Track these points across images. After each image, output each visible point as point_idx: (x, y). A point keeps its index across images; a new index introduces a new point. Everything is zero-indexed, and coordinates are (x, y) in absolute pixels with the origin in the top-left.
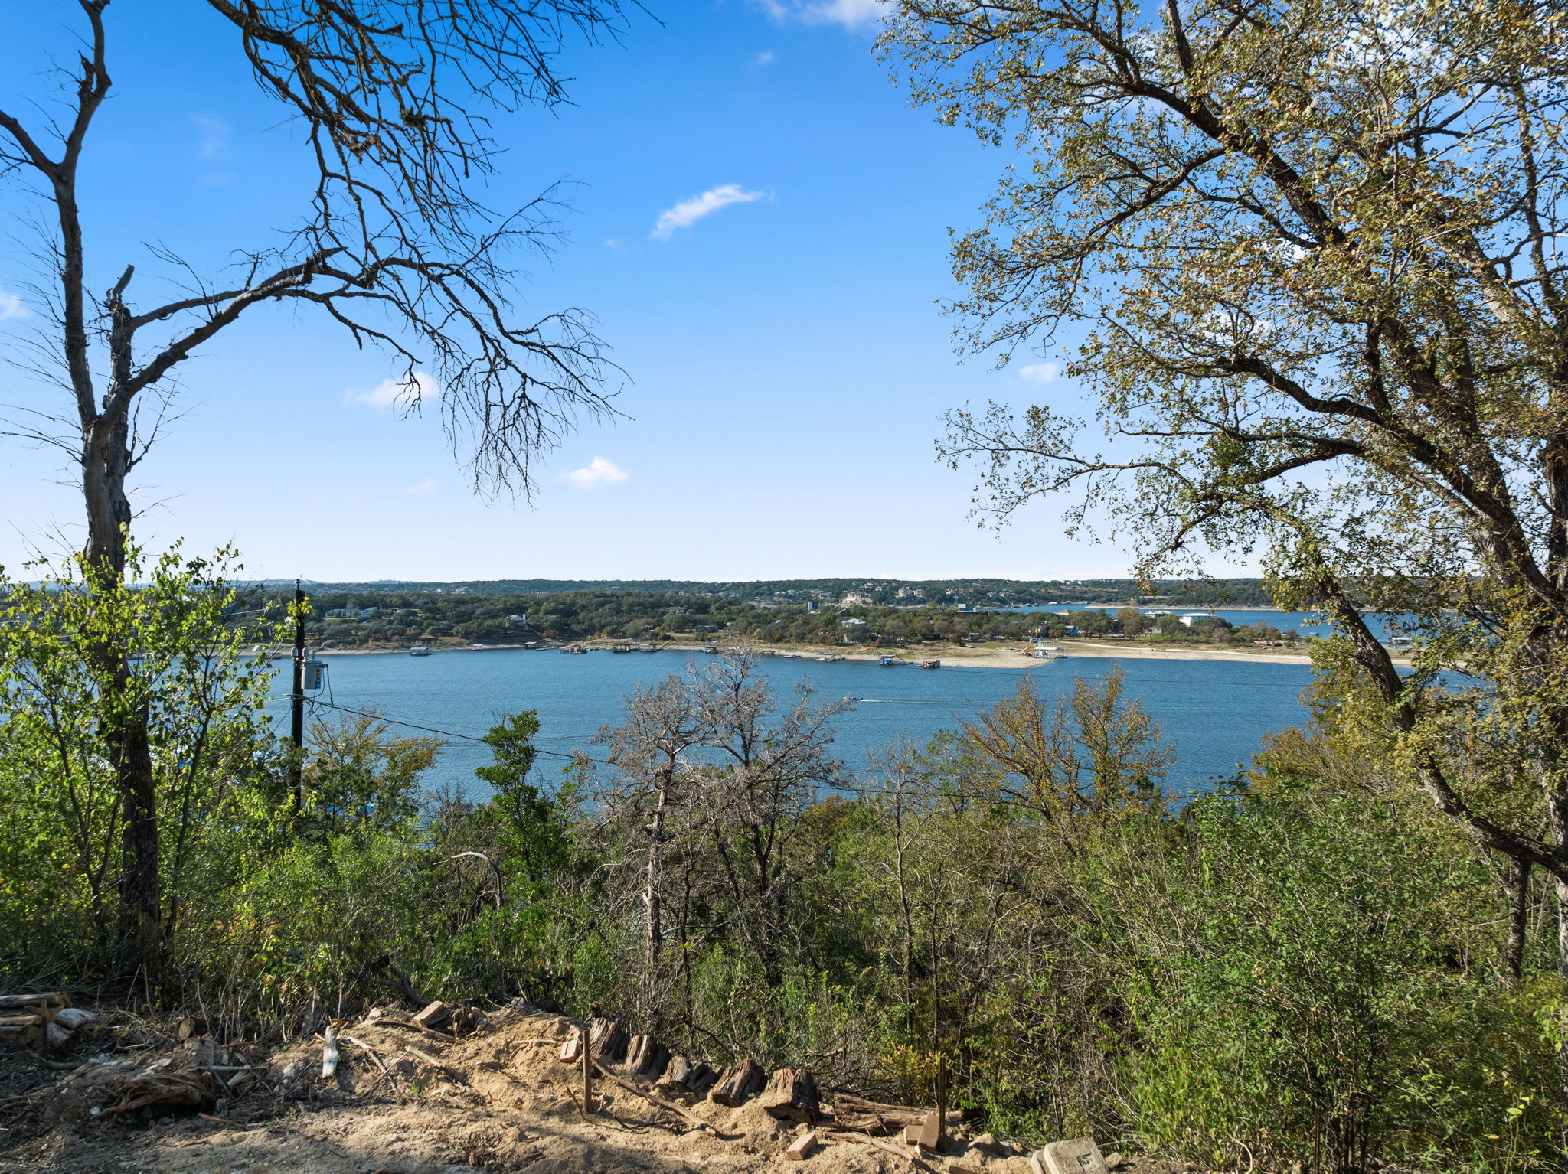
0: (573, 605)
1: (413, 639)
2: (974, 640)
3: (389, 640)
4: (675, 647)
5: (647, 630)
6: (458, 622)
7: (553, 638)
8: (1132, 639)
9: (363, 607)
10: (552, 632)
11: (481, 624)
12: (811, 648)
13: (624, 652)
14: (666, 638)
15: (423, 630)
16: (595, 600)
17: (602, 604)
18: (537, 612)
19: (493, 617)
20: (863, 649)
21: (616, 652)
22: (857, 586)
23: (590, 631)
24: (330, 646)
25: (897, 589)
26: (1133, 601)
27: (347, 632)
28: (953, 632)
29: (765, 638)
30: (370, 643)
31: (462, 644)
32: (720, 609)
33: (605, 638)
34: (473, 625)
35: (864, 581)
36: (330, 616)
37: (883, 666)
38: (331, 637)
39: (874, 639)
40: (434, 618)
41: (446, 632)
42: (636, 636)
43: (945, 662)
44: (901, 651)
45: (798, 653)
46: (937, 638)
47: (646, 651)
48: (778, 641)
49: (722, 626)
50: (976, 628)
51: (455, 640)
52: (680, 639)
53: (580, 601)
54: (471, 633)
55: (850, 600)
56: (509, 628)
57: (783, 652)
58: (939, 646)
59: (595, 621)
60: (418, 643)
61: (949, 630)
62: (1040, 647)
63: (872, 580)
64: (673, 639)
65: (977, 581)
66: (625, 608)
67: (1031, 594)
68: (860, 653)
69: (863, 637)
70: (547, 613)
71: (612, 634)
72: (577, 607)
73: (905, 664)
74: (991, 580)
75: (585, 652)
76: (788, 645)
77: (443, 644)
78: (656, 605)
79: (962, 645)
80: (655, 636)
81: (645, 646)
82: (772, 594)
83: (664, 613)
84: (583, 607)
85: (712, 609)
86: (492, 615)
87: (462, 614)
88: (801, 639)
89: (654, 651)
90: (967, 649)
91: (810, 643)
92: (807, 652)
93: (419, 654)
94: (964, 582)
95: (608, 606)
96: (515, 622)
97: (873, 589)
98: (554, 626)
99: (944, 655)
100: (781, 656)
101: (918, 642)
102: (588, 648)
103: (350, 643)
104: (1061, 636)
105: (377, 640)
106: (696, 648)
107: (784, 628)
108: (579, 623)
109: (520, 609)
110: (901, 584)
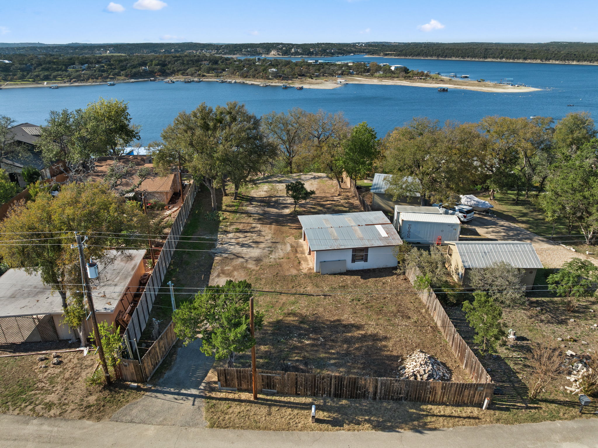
0: (165, 61)
1: (107, 77)
2: (317, 76)
3: (97, 79)
4: (207, 80)
5: (196, 73)
6: (122, 70)
7: (160, 76)
8: (372, 75)
9: (82, 64)
10: (159, 74)
11: (131, 71)
12: (258, 80)
13: (189, 82)
14: (204, 76)
15: (109, 74)
16: (173, 59)
17: (176, 61)
18: (151, 65)
19: (135, 67)
20: (276, 81)
21: (186, 82)
22: (276, 46)
23: (173, 73)
24: (75, 82)
25: (291, 48)
26: (382, 54)
27: (80, 76)
28: (309, 73)
29: (241, 76)
30: (90, 80)
31: (125, 80)
32: (222, 62)
33: (181, 76)
34: (128, 71)
35: (278, 44)
36: (70, 68)
37: (283, 88)
38: (74, 78)
39: (280, 76)
40: (111, 69)
41: (118, 74)
42: (192, 75)
43: (306, 86)
44: (290, 82)
45: (253, 83)
46: (303, 75)
47: (197, 82)
48: (246, 77)
49: (224, 70)
50: (318, 71)
51: (123, 78)
52: (209, 76)
53: (168, 60)
54: (128, 75)
55: (273, 54)
56: (142, 73)
57: (248, 82)
58: (304, 79)
59: (175, 68)
60: (109, 80)
61: (307, 72)
62: (339, 80)
63: (282, 44)
64: (206, 76)
65: (323, 44)
66: (185, 62)
67: (344, 50)
68: (275, 83)
69: (277, 76)
70: (156, 65)
71: (183, 74)
72: (167, 62)
73: (291, 87)
74: (329, 44)
75: (174, 82)
76: (249, 79)
77: (118, 80)
78: (198, 61)
79: (312, 79)
80: (199, 75)
81: (196, 79)
82: (241, 51)
83: (201, 65)
84: (169, 62)
85: (219, 62)
86: (134, 67)
87: (122, 66)
88: (254, 77)
89: (200, 82)
90: (314, 81)
91: (257, 78)
92: (257, 82)
93: (111, 85)
94: (318, 45)
95: (179, 62)
96: (144, 70)
97: (282, 49)
98: (160, 71)
99: (305, 83)
100: (247, 84)
101: (297, 78)
102: (174, 80)
103: (82, 80)
104: (348, 75)
105: (93, 79)
106: (215, 80)
107: (248, 72)
108: (169, 69)
109: (145, 64)
110: (293, 45)
